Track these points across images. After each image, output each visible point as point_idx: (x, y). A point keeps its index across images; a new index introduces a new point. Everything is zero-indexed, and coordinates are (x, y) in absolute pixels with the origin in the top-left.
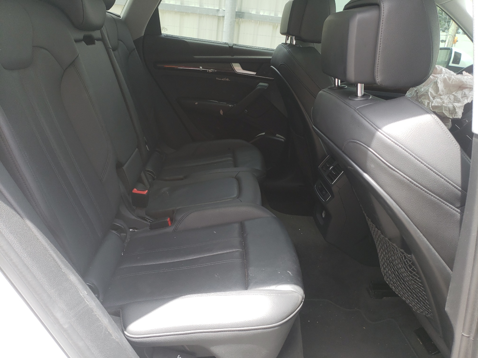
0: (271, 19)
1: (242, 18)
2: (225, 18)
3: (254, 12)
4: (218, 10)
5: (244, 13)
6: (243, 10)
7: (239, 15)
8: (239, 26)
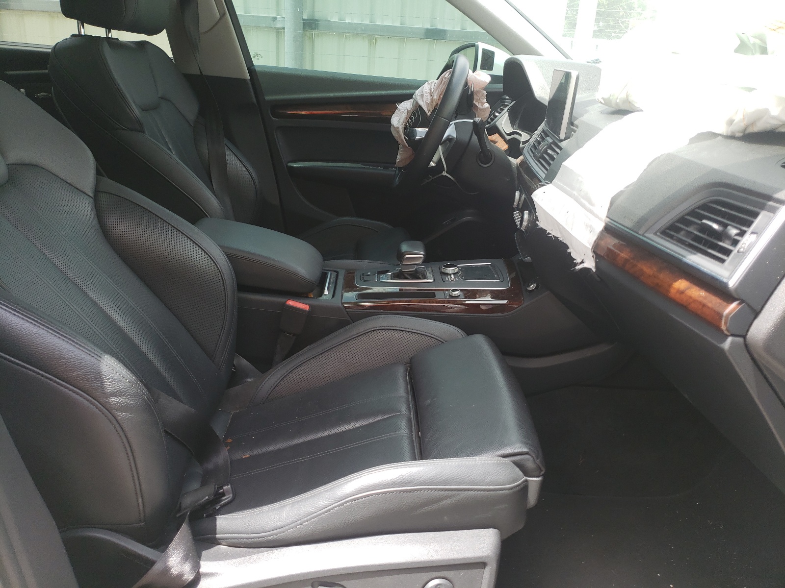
0: (363, 28)
1: (315, 29)
2: (286, 30)
3: (335, 19)
4: (275, 18)
5: (317, 20)
6: (317, 16)
7: (310, 25)
8: (313, 42)
